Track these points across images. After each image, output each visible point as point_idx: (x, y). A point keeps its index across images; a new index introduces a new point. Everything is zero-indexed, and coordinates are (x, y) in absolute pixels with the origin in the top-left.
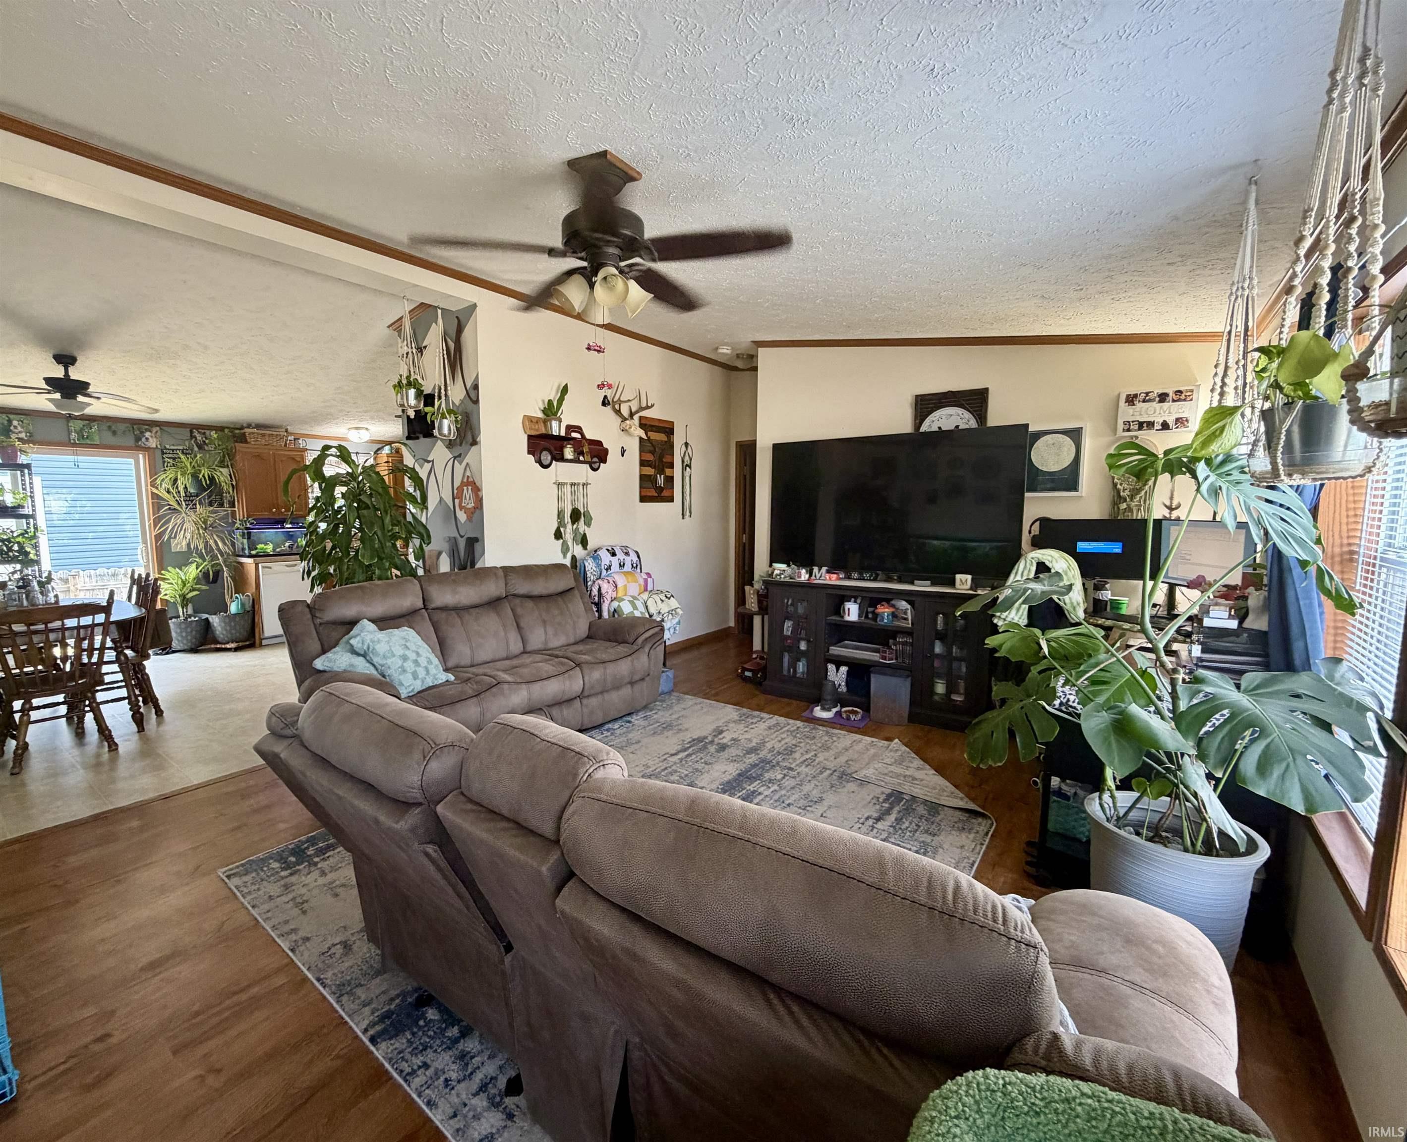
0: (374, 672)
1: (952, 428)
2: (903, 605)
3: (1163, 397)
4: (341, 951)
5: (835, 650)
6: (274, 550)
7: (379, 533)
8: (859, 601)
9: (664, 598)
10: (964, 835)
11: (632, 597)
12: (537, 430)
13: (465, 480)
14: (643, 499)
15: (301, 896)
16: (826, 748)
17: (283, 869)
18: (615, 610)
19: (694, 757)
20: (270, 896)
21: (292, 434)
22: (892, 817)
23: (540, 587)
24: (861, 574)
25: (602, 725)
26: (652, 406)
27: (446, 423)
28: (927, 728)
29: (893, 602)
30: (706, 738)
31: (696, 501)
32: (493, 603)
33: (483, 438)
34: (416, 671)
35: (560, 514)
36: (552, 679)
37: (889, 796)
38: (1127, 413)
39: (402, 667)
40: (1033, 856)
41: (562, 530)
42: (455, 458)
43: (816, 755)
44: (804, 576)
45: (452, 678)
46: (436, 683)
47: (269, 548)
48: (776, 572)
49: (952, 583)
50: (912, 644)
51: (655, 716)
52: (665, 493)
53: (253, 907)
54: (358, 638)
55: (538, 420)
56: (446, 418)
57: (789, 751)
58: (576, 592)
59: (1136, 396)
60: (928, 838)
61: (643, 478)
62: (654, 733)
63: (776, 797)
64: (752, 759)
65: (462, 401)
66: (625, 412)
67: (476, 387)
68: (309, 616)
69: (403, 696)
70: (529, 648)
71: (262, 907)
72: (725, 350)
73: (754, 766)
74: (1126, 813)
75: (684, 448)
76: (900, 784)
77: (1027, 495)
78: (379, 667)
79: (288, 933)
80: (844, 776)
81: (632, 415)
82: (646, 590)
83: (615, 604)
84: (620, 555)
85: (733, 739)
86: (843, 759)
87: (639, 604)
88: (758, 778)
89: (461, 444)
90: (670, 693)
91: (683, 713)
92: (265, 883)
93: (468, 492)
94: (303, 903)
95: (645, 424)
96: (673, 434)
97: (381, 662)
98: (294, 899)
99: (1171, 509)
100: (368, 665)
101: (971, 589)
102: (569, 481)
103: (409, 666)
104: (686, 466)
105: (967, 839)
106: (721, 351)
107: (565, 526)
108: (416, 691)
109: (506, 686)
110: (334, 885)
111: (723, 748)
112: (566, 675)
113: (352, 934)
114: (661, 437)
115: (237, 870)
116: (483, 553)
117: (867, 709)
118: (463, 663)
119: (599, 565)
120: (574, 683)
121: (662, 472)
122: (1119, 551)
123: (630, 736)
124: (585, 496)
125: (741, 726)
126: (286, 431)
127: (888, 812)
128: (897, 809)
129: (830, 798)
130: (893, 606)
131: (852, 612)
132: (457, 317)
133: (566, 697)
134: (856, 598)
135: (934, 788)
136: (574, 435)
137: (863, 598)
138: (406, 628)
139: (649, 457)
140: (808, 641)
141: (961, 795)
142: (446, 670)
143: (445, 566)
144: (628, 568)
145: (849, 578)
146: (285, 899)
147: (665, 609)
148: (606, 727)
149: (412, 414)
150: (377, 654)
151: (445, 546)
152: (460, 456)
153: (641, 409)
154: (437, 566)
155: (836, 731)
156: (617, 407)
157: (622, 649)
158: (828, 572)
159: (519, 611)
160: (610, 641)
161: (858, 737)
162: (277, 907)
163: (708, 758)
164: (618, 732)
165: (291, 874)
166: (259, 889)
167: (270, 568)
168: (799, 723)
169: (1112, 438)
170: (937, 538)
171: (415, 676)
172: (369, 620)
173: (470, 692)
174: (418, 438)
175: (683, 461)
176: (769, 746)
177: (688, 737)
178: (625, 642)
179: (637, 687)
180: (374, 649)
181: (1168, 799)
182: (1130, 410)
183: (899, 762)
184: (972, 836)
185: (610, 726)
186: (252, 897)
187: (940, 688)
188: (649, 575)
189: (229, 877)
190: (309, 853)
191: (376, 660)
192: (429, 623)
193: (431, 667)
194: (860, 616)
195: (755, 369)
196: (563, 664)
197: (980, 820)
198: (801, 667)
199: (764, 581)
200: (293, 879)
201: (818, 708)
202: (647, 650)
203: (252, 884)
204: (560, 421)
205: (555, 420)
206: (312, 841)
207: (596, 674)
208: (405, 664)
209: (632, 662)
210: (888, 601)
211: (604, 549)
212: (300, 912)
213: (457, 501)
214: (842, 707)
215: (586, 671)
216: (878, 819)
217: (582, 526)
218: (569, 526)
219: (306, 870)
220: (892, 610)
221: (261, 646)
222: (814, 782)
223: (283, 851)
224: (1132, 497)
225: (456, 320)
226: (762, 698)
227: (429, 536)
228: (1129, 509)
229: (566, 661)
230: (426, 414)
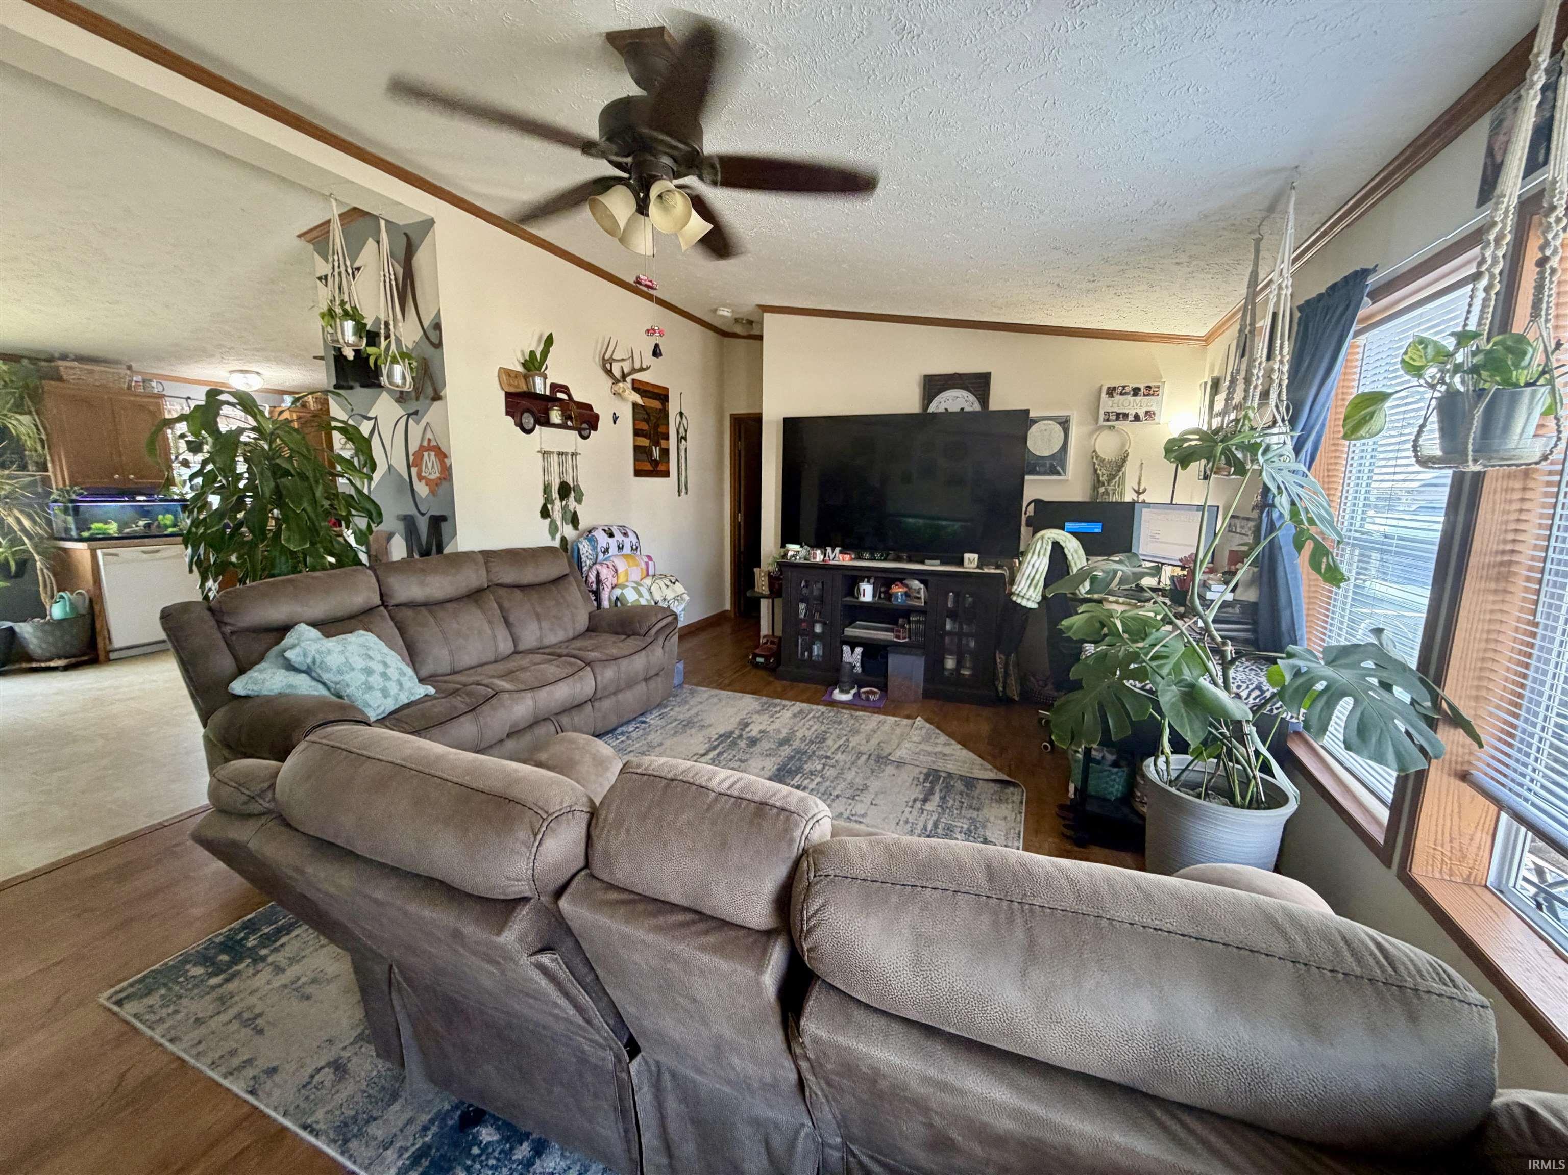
0: (324, 692)
1: (958, 410)
2: (916, 584)
3: (1136, 392)
4: (332, 1076)
5: (850, 632)
6: (120, 530)
7: (309, 509)
8: (872, 581)
9: (669, 583)
10: (1003, 806)
11: (635, 582)
12: (517, 387)
13: (425, 444)
14: (638, 473)
15: (250, 1008)
16: (855, 732)
17: (211, 975)
18: (617, 599)
19: (725, 755)
20: (197, 1020)
21: (138, 373)
22: (936, 798)
23: (529, 575)
24: (872, 554)
25: (615, 729)
26: (648, 368)
27: (398, 369)
28: (941, 703)
29: (906, 582)
30: (732, 733)
31: (692, 476)
32: (474, 596)
33: (449, 391)
34: (385, 686)
35: (547, 489)
36: (561, 684)
37: (927, 776)
38: (1108, 405)
39: (366, 683)
40: (1069, 819)
41: (549, 507)
42: (409, 415)
43: (848, 740)
44: (819, 557)
45: (431, 690)
46: (413, 698)
47: (113, 528)
48: (790, 553)
49: (961, 563)
50: (925, 623)
51: (672, 713)
52: (661, 467)
53: (172, 1041)
54: (297, 650)
55: (517, 375)
56: (398, 363)
57: (821, 739)
58: (571, 579)
59: (1114, 389)
60: (975, 814)
61: (637, 449)
62: (676, 732)
63: (822, 789)
64: (786, 751)
65: (417, 344)
66: (617, 373)
67: (437, 327)
68: (213, 623)
69: (372, 719)
70: (521, 647)
71: (186, 1039)
72: (725, 312)
73: (791, 758)
74: (1178, 777)
75: (678, 418)
76: (934, 762)
77: (1027, 477)
78: (332, 685)
79: (240, 1069)
80: (881, 760)
81: (624, 377)
82: (648, 575)
83: (617, 592)
84: (618, 536)
85: (761, 732)
86: (874, 742)
87: (644, 590)
88: (799, 770)
89: (417, 399)
90: (681, 686)
91: (700, 707)
92: (185, 1001)
93: (430, 459)
94: (255, 1019)
95: (638, 387)
96: (668, 401)
97: (335, 679)
98: (239, 1016)
99: (1138, 493)
100: (314, 684)
101: (978, 567)
102: (556, 450)
103: (376, 680)
104: (681, 438)
105: (1005, 810)
106: (721, 313)
107: (552, 503)
108: (387, 712)
109: (507, 695)
110: (300, 983)
111: (753, 742)
112: (576, 676)
113: (344, 1048)
114: (656, 404)
115: (131, 990)
116: (455, 534)
117: (884, 688)
118: (441, 670)
119: (594, 548)
120: (585, 685)
121: (657, 444)
122: (1099, 530)
123: (650, 738)
124: (575, 467)
125: (766, 717)
126: (129, 368)
127: (931, 792)
128: (937, 788)
129: (875, 785)
130: (906, 586)
131: (867, 592)
132: (405, 234)
133: (576, 703)
134: (869, 578)
135: (965, 762)
136: (560, 395)
137: (876, 578)
138: (362, 632)
139: (644, 426)
140: (824, 624)
141: (990, 767)
142: (422, 681)
143: (398, 550)
144: (627, 550)
145: (859, 558)
146: (224, 1018)
147: (670, 595)
148: (619, 730)
149: (349, 354)
150: (329, 670)
151: (400, 526)
152: (416, 413)
153: (634, 371)
154: (386, 552)
155: (861, 713)
156: (608, 366)
157: (633, 643)
158: (841, 552)
159: (506, 604)
160: (617, 633)
161: (882, 717)
162: (213, 1033)
163: (740, 755)
164: (634, 735)
165: (227, 980)
166: (176, 1012)
167: (116, 555)
168: (822, 708)
169: (1092, 427)
170: (946, 519)
171: (385, 693)
172: (308, 624)
173: (463, 708)
174: (351, 388)
175: (678, 433)
176: (799, 735)
177: (713, 733)
178: (635, 634)
179: (652, 684)
180: (322, 662)
181: (1215, 761)
182: (1110, 402)
183: (926, 739)
184: (1010, 806)
185: (624, 729)
186: (166, 1025)
187: (950, 663)
188: (650, 558)
189: (119, 1003)
190: (249, 945)
191: (326, 677)
192: (391, 623)
193: (404, 680)
194: (874, 596)
195: (760, 338)
196: (571, 664)
197: (1011, 789)
198: (817, 649)
199: (778, 563)
200: (232, 986)
201: (837, 691)
202: (661, 641)
203: (162, 1006)
204: (545, 378)
205: (540, 375)
206: (251, 927)
207: (609, 674)
208: (370, 679)
209: (648, 656)
210: (901, 581)
211: (600, 529)
212: (252, 1033)
213: (414, 471)
214: (860, 687)
215: (597, 671)
216: (925, 800)
217: (572, 503)
218: (558, 503)
219: (251, 971)
220: (905, 589)
221: (108, 661)
222: (854, 769)
223: (205, 948)
224: (1109, 482)
225: (405, 239)
226: (779, 685)
227: (380, 514)
228: (1107, 493)
229: (573, 660)
230: (369, 356)
